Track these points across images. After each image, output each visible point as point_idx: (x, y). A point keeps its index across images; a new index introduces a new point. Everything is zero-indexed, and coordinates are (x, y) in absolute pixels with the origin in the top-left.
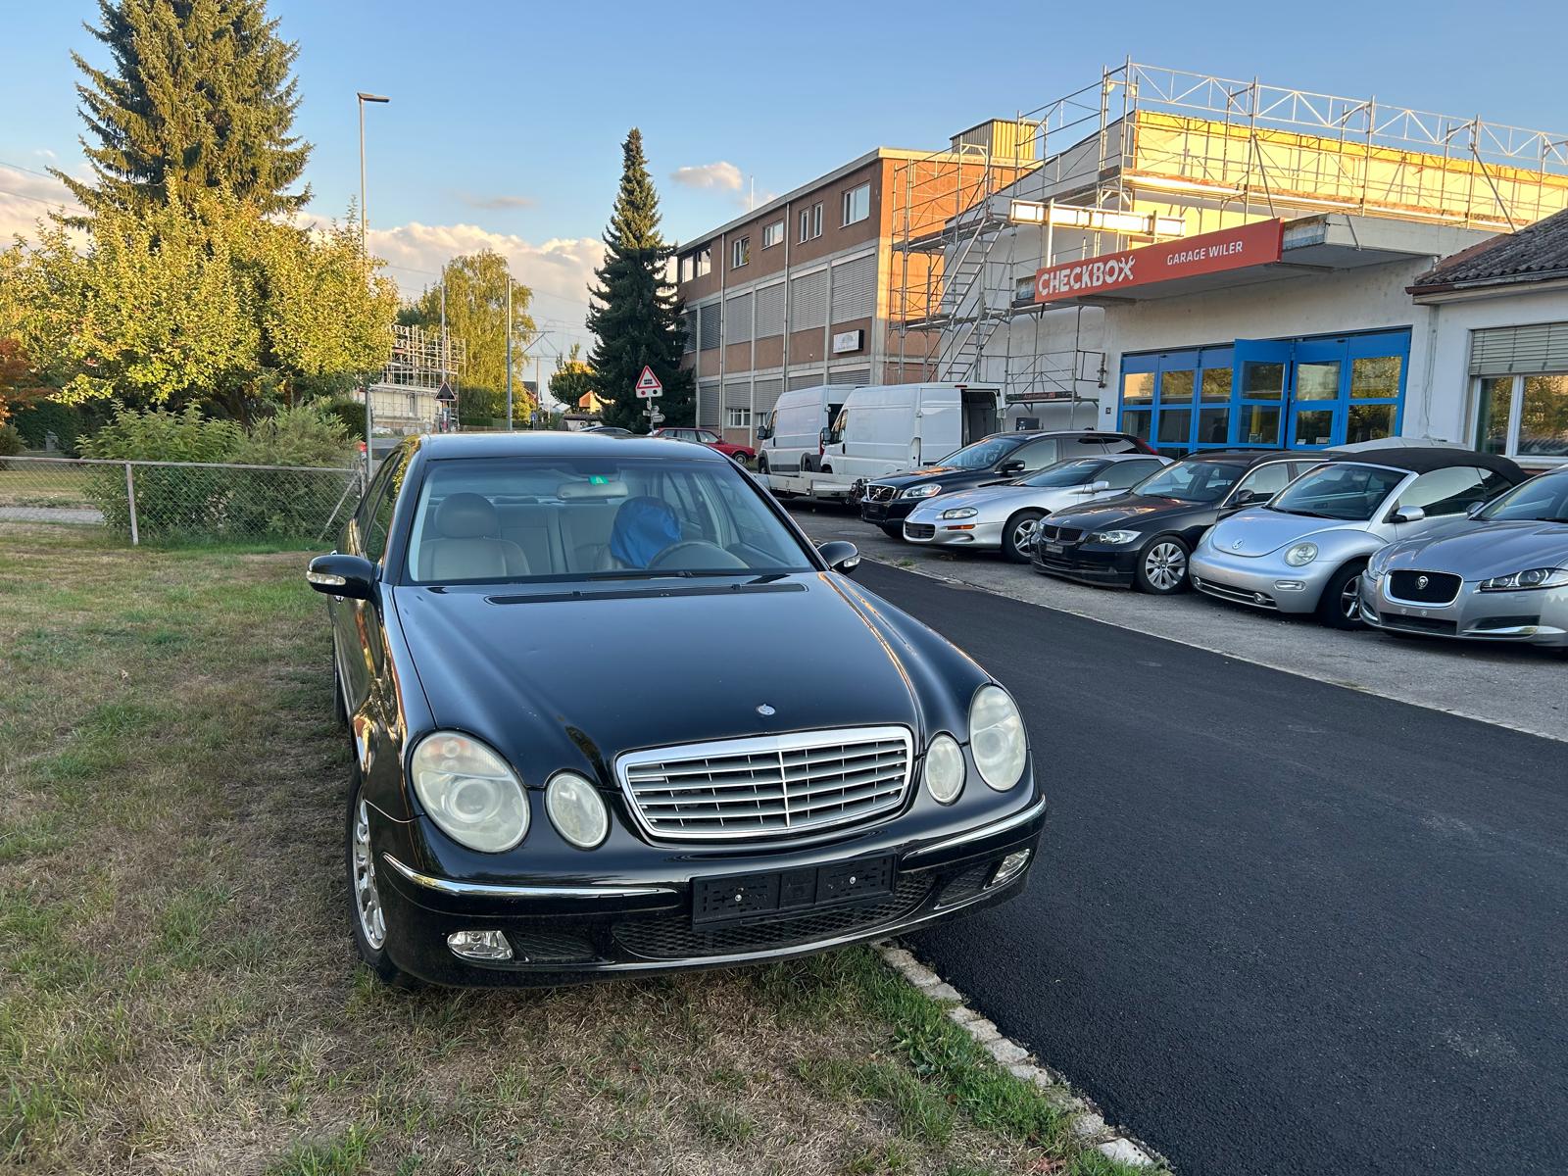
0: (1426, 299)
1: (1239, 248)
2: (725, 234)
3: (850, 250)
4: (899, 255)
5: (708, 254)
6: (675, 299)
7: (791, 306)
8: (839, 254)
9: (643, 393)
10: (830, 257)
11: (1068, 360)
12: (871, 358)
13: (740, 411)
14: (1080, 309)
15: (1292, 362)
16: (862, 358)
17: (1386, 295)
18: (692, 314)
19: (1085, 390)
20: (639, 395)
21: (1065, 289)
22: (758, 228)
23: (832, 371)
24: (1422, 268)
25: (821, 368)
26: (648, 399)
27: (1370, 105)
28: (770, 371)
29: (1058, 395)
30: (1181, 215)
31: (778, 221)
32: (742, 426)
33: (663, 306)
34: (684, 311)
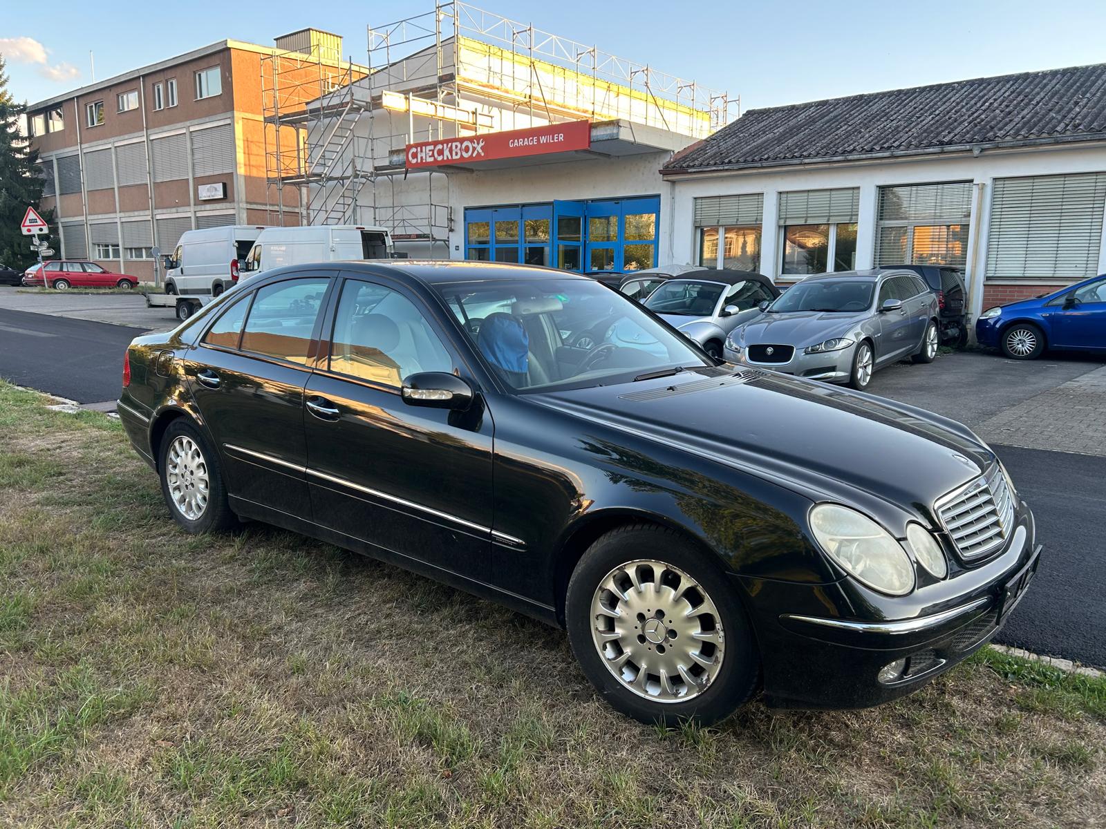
0: (670, 178)
1: (561, 138)
2: (77, 97)
3: (207, 119)
4: (271, 127)
5: (58, 113)
6: (28, 150)
7: (152, 160)
8: (196, 121)
9: (29, 231)
10: (188, 123)
11: (424, 211)
12: (236, 205)
13: (107, 246)
14: (431, 174)
15: (585, 216)
16: (228, 205)
17: (643, 174)
18: (48, 164)
19: (440, 234)
20: (25, 231)
21: (432, 159)
22: (112, 94)
23: (199, 214)
24: (664, 158)
25: (189, 212)
26: (34, 236)
27: (594, 51)
28: (136, 213)
29: (418, 236)
30: (489, 113)
31: (132, 90)
32: (111, 258)
33: (18, 156)
34: (39, 161)
